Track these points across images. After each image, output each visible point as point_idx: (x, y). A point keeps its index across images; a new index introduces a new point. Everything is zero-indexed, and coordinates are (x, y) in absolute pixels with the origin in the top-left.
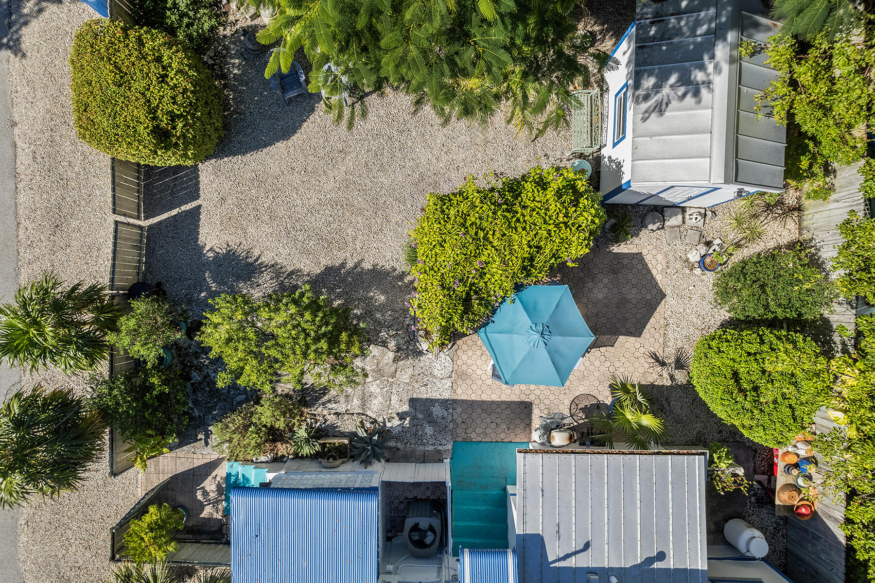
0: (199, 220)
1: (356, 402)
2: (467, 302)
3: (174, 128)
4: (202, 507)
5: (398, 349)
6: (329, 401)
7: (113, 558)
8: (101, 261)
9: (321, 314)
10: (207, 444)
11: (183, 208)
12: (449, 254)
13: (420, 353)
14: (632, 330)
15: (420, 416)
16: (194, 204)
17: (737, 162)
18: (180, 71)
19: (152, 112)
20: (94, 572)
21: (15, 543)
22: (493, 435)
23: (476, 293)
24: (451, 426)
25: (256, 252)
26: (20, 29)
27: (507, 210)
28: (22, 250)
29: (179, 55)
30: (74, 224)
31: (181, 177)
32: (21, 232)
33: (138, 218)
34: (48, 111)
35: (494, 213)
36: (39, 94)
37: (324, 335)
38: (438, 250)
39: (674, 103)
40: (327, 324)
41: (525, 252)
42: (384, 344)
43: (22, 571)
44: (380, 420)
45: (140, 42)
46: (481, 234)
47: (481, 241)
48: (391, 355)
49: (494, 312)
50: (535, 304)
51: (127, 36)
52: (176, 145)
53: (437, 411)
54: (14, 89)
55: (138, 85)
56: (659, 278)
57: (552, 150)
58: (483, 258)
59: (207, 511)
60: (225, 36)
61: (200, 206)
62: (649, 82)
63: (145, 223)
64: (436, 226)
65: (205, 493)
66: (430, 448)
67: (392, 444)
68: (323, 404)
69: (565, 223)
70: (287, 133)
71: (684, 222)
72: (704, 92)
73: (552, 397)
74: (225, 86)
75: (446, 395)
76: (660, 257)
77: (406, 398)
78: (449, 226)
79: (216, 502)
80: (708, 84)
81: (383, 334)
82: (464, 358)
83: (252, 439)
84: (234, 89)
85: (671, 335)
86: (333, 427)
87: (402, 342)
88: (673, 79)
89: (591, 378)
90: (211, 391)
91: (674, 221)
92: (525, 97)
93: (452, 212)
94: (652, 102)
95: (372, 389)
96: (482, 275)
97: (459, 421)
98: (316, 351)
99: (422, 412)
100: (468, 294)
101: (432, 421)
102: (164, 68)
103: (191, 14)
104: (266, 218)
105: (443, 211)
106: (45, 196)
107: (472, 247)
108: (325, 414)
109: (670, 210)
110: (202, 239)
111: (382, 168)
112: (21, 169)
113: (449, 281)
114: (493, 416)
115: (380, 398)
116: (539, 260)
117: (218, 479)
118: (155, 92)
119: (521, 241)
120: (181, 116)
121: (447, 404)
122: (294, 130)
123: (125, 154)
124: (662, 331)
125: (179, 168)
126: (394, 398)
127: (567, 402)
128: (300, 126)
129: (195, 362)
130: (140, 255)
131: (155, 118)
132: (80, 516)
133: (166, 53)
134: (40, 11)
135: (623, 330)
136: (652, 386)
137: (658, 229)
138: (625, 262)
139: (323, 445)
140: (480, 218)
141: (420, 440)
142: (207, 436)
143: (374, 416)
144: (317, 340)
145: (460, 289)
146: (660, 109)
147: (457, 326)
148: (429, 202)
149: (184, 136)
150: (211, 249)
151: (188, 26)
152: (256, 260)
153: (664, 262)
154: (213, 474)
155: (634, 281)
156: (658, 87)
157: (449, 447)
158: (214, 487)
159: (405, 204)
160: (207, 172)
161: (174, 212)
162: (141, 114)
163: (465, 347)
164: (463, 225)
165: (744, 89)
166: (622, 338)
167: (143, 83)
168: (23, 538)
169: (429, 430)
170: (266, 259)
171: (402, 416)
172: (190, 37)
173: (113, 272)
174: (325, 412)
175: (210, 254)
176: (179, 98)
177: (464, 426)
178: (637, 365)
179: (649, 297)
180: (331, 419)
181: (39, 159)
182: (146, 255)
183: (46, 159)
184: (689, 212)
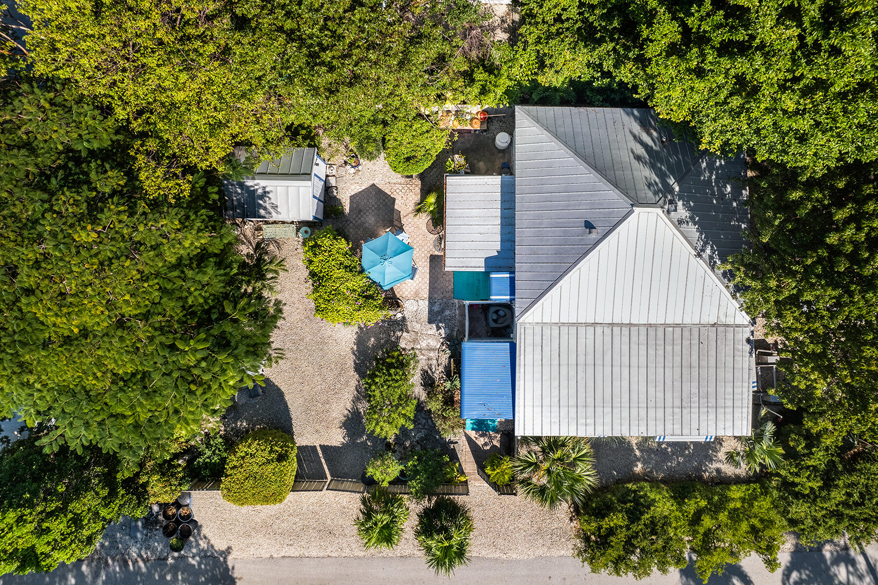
0: (328, 446)
1: (432, 354)
2: (367, 297)
3: (277, 452)
4: (494, 446)
5: (402, 330)
6: (431, 370)
7: (515, 494)
8: (351, 506)
9: (377, 373)
10: (457, 443)
11: (321, 455)
12: (343, 308)
13: (404, 318)
14: (392, 201)
15: (439, 318)
16: (319, 449)
17: (302, 174)
18: (249, 446)
19: (269, 462)
20: (534, 513)
21: (518, 561)
22: (450, 277)
23: (363, 293)
24: (445, 300)
25: (346, 412)
26: (215, 551)
27: (322, 280)
28: (344, 555)
29: (240, 447)
30: (329, 522)
31: (303, 457)
32: (334, 555)
33: (326, 482)
34: (264, 536)
35: (323, 286)
36: (254, 541)
37: (388, 371)
38: (341, 313)
39: (272, 201)
40: (382, 369)
41: (342, 270)
42: (398, 338)
43: (534, 557)
44: (441, 340)
45: (235, 467)
46: (333, 292)
47: (337, 292)
48: (405, 334)
49: (374, 282)
50: (371, 262)
51: (231, 475)
52: (286, 451)
53: (436, 308)
54: (252, 556)
55: (256, 468)
56: (363, 188)
57: (294, 246)
58: (345, 291)
59: (496, 443)
60: (225, 430)
61: (320, 445)
62: (262, 212)
63: (329, 478)
64: (329, 314)
65: (486, 444)
66: (457, 312)
67: (455, 333)
68: (433, 373)
69: (329, 251)
70: (281, 394)
71: (334, 176)
72: (267, 189)
73: (429, 245)
74: (253, 430)
75: (427, 303)
76: (353, 187)
77: (430, 326)
78: (329, 308)
79: (490, 437)
80: (264, 188)
81: (393, 339)
82: (407, 293)
83: (450, 413)
84: (254, 425)
85: (395, 181)
86: (445, 367)
87: (398, 328)
88: (261, 202)
89: (418, 223)
90: (426, 439)
91: (333, 181)
92: (272, 278)
93: (323, 306)
94: (272, 211)
95: (424, 345)
96: (354, 290)
97: (442, 296)
98: (395, 375)
99: (437, 317)
100: (364, 297)
101: (442, 311)
102: (247, 454)
103: (213, 449)
104: (327, 406)
105: (323, 310)
106: (313, 540)
107: (339, 297)
108: (438, 373)
109: (327, 184)
110: (338, 444)
111: (302, 340)
112: (297, 554)
113: (356, 307)
114: (439, 276)
115: (430, 341)
116: (347, 263)
117: (477, 436)
118: (260, 460)
119: (338, 273)
120: (271, 447)
121: (432, 301)
122: (279, 389)
123: (290, 480)
124: (393, 185)
125: (298, 456)
126: (430, 332)
127: (432, 236)
128: (277, 386)
129: (409, 449)
130: (347, 481)
131: (272, 460)
132: (501, 521)
133: (239, 454)
134: (205, 537)
135: (392, 206)
136: (422, 190)
137: (336, 190)
138: (355, 206)
139: (455, 373)
140: (326, 293)
141: (452, 318)
142: (452, 442)
143: (440, 344)
144: (390, 375)
145: (361, 301)
146: (275, 207)
147: (380, 302)
148: (319, 317)
149: (281, 447)
150: (344, 438)
151: (220, 451)
152: (349, 411)
153: (355, 185)
154: (474, 439)
155: (365, 201)
156: (265, 209)
157: (456, 301)
158: (482, 439)
159: (322, 327)
160: (301, 440)
161: (323, 461)
162: (270, 467)
163: (401, 293)
164: (329, 301)
165: (269, 171)
166: (396, 207)
167: (255, 465)
168: (514, 556)
169: (447, 313)
170: (349, 406)
171: (438, 328)
172: (225, 450)
173: (355, 492)
174: (438, 372)
175: (347, 439)
176: (263, 448)
177: (445, 293)
178: (411, 199)
179: (374, 193)
180: (441, 369)
181: (291, 542)
182: (348, 478)
183: (292, 538)
184: (328, 174)
